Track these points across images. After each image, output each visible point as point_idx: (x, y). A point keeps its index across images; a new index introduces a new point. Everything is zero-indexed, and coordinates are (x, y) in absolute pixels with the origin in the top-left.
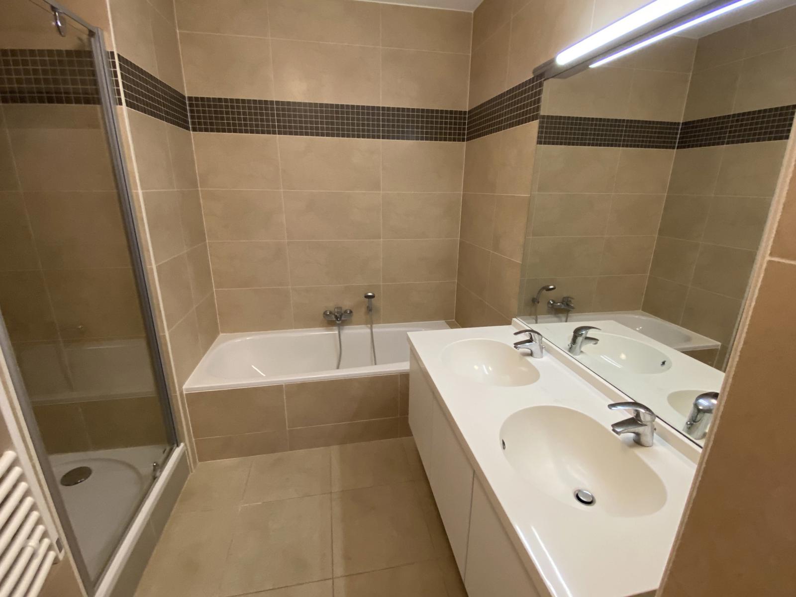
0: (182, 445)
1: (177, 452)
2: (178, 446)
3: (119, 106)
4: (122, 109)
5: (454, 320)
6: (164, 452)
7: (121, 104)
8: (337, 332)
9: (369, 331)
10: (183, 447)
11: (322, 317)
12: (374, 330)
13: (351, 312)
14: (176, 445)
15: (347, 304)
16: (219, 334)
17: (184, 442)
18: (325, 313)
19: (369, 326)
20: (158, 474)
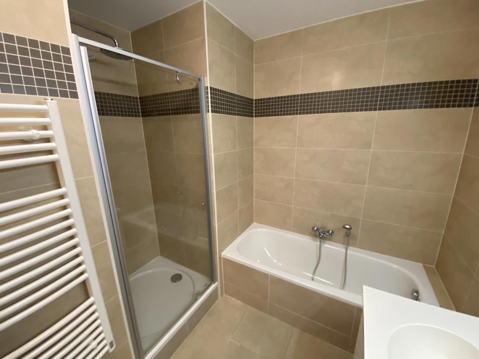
0: (217, 283)
1: (213, 286)
2: (214, 283)
3: (208, 113)
4: (209, 115)
5: (434, 266)
6: (205, 286)
7: (209, 112)
8: (319, 244)
9: (344, 251)
10: (216, 285)
11: (311, 230)
12: (348, 252)
13: (332, 232)
14: (213, 283)
15: (331, 226)
16: (253, 223)
17: (218, 282)
18: (313, 228)
19: (345, 246)
20: (199, 297)
